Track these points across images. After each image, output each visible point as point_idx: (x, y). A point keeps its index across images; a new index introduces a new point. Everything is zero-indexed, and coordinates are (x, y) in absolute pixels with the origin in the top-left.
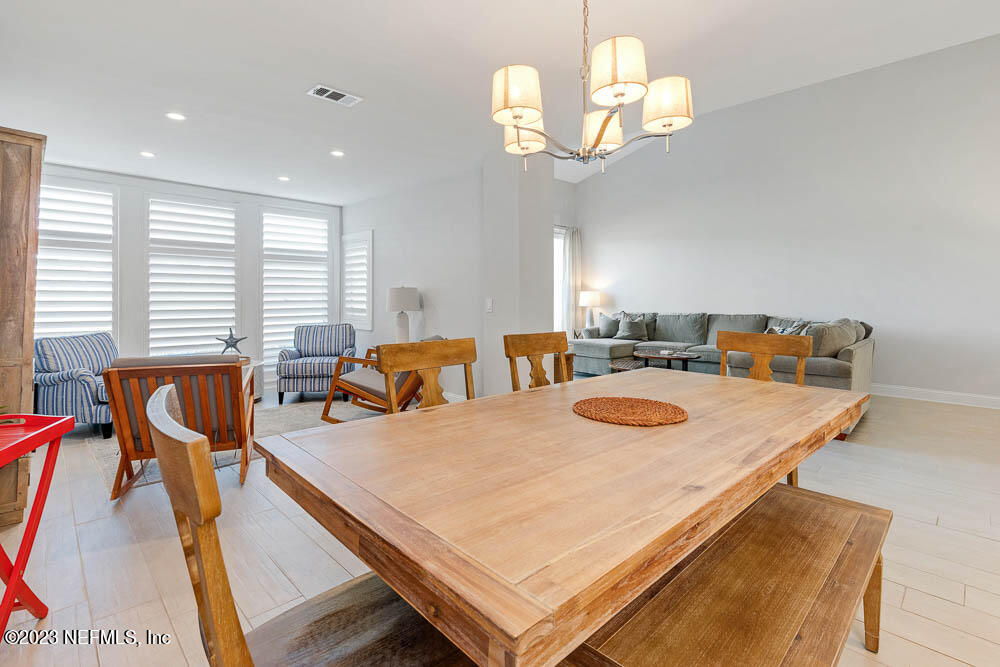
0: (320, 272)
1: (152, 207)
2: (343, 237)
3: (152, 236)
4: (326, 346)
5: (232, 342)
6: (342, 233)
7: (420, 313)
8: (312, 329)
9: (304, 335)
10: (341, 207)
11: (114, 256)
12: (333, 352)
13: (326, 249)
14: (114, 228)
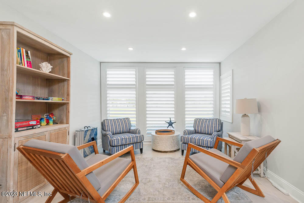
0: (210, 94)
1: (147, 73)
2: (221, 77)
3: (147, 83)
4: (206, 129)
5: (171, 124)
6: (220, 75)
7: (259, 115)
8: (201, 120)
9: (197, 123)
10: (220, 63)
11: (136, 91)
12: (210, 133)
13: (212, 83)
14: (136, 82)
